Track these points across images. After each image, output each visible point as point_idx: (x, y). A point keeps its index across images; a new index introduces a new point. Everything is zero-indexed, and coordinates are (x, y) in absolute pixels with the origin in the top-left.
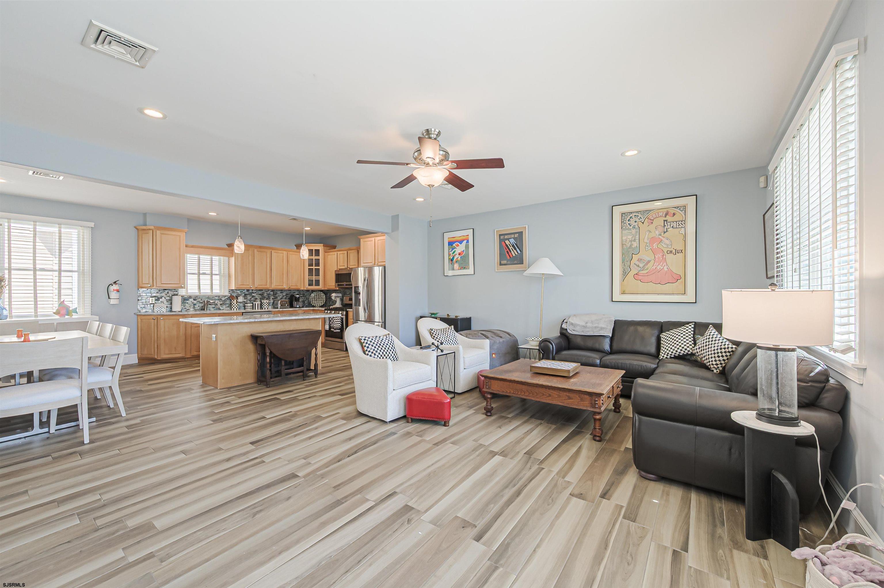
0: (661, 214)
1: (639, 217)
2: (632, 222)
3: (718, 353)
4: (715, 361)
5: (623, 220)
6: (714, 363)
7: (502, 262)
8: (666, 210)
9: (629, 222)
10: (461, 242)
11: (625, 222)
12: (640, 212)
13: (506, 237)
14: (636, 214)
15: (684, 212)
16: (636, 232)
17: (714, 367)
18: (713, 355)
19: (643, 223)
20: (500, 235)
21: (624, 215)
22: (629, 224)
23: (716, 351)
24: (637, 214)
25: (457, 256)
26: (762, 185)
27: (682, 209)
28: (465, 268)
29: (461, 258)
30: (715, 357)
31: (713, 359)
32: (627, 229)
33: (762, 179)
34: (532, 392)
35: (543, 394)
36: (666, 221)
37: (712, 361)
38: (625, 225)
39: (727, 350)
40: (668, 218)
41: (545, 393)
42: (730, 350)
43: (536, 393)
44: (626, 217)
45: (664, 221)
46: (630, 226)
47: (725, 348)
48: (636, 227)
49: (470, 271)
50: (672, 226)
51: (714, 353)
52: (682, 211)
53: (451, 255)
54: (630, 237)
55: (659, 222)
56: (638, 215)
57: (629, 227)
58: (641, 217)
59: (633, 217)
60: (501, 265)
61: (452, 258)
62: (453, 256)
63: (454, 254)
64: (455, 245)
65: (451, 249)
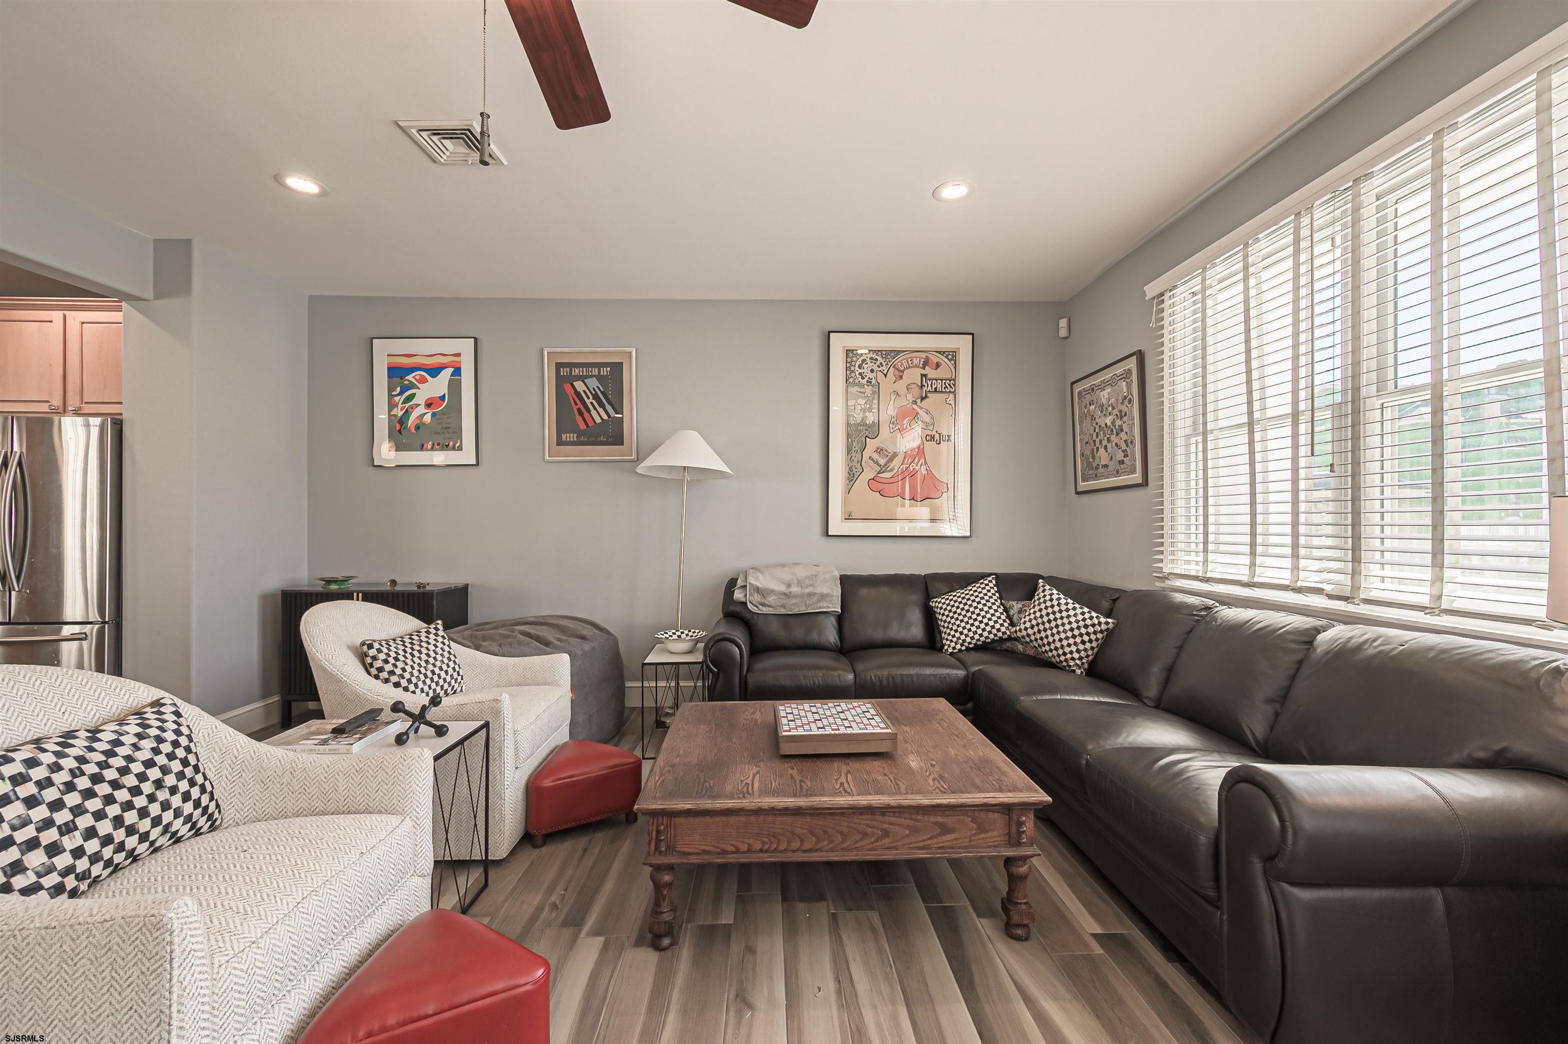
0: (916, 361)
1: (878, 363)
2: (866, 370)
3: (1081, 635)
4: (1078, 651)
5: (848, 365)
6: (1076, 656)
7: (564, 436)
8: (924, 355)
9: (860, 371)
10: (435, 371)
11: (852, 368)
12: (880, 353)
13: (576, 372)
14: (873, 356)
15: (953, 362)
16: (874, 392)
17: (1077, 664)
18: (1071, 641)
19: (886, 375)
20: (559, 366)
21: (851, 355)
22: (860, 374)
23: (1076, 632)
24: (874, 356)
25: (421, 410)
26: (1063, 333)
27: (950, 357)
28: (447, 446)
29: (433, 415)
30: (1075, 644)
31: (1074, 648)
32: (856, 385)
33: (1063, 323)
34: (826, 832)
35: (865, 835)
36: (925, 375)
37: (1071, 652)
38: (853, 375)
39: (1098, 628)
40: (928, 371)
41: (869, 830)
42: (1104, 627)
43: (842, 833)
44: (855, 359)
45: (922, 375)
46: (863, 378)
47: (1093, 625)
48: (873, 381)
49: (467, 456)
50: (934, 387)
51: (1074, 637)
52: (950, 360)
53: (400, 406)
54: (861, 401)
55: (913, 376)
56: (877, 357)
57: (860, 379)
58: (881, 363)
59: (868, 361)
60: (560, 443)
61: (400, 414)
62: (407, 411)
63: (407, 405)
64: (414, 377)
65: (399, 389)
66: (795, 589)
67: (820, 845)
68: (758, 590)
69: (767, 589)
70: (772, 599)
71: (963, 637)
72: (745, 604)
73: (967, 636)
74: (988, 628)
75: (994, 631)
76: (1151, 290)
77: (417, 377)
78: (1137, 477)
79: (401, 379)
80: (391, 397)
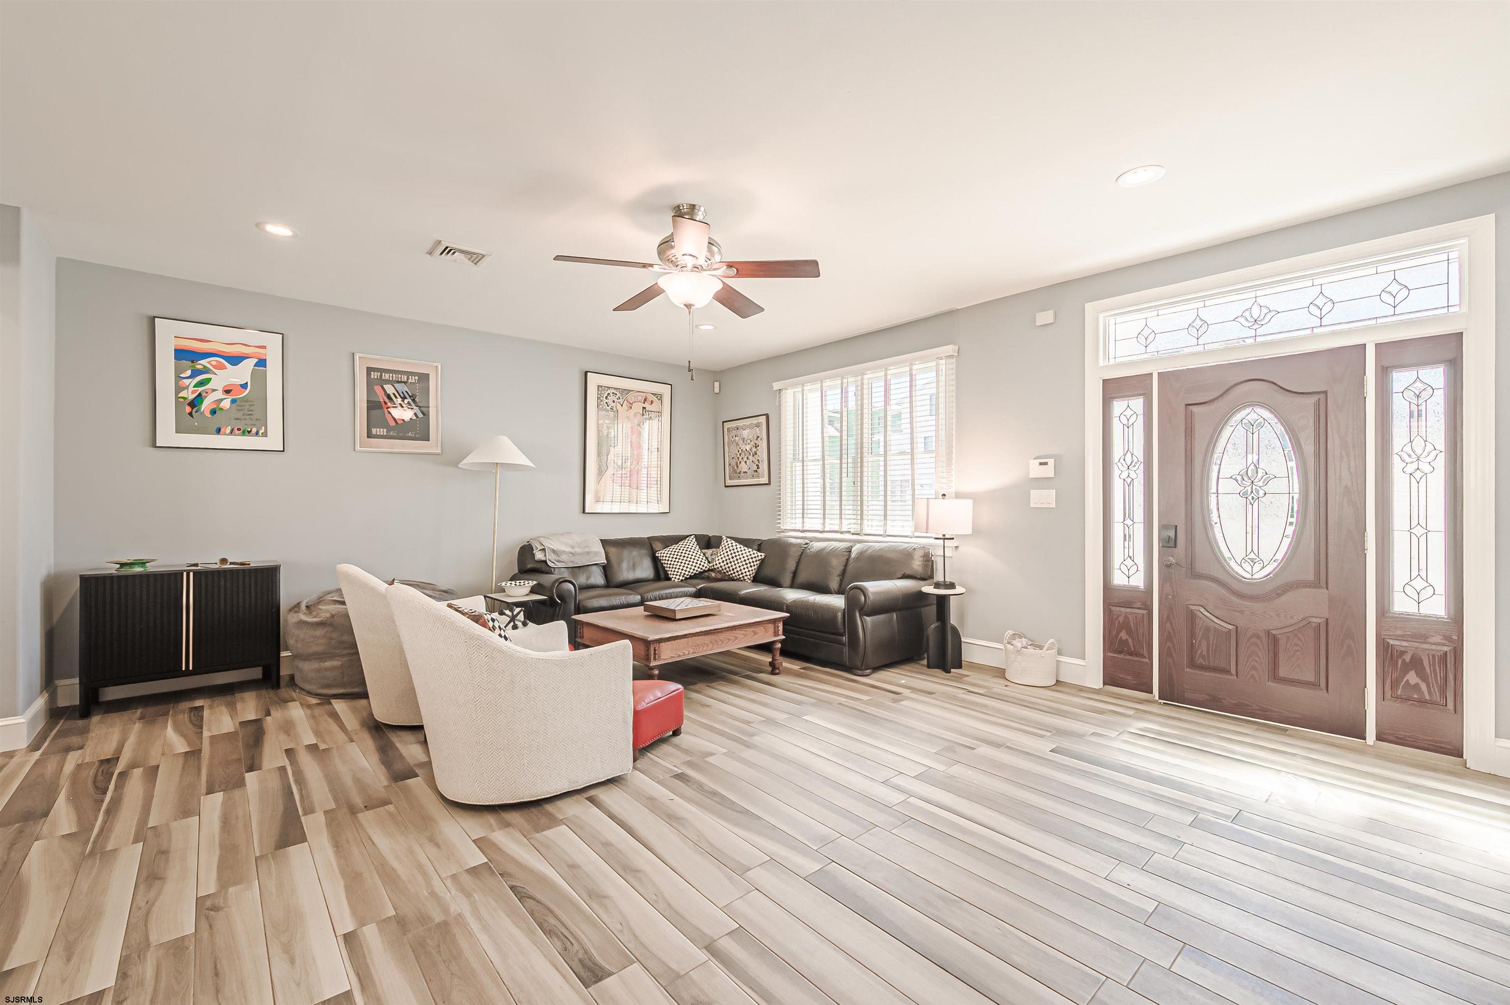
0: (640, 398)
1: (617, 397)
2: (610, 401)
3: (750, 563)
4: (749, 571)
5: (599, 396)
6: (748, 574)
7: (374, 431)
8: (644, 395)
9: (607, 401)
10: (235, 360)
11: (602, 398)
12: (618, 390)
13: (386, 376)
14: (613, 391)
15: (660, 401)
16: (615, 416)
17: (748, 578)
18: (745, 566)
19: (622, 406)
20: (369, 370)
21: (600, 389)
22: (606, 403)
23: (747, 562)
24: (615, 392)
25: (219, 395)
26: (717, 390)
27: (659, 398)
28: (249, 432)
29: (233, 401)
30: (747, 568)
31: (746, 570)
32: (604, 410)
33: (717, 385)
34: (716, 641)
36: (645, 408)
37: (746, 572)
38: (602, 403)
39: (757, 558)
40: (646, 405)
42: (760, 558)
43: (721, 640)
44: (603, 392)
45: (644, 408)
46: (608, 406)
47: (755, 557)
48: (614, 409)
49: (273, 441)
50: (650, 416)
51: (746, 564)
52: (659, 400)
53: (191, 388)
54: (607, 422)
55: (638, 407)
56: (616, 393)
57: (606, 406)
58: (619, 397)
59: (611, 394)
60: (369, 435)
61: (191, 397)
62: (200, 395)
63: (200, 389)
64: (209, 363)
65: (189, 373)
66: (578, 550)
67: (714, 647)
68: (554, 551)
69: (560, 550)
70: (564, 557)
71: (683, 572)
72: (545, 562)
73: (686, 571)
74: (698, 565)
75: (701, 567)
76: (776, 386)
77: (214, 363)
78: (765, 480)
79: (193, 362)
80: (178, 378)
